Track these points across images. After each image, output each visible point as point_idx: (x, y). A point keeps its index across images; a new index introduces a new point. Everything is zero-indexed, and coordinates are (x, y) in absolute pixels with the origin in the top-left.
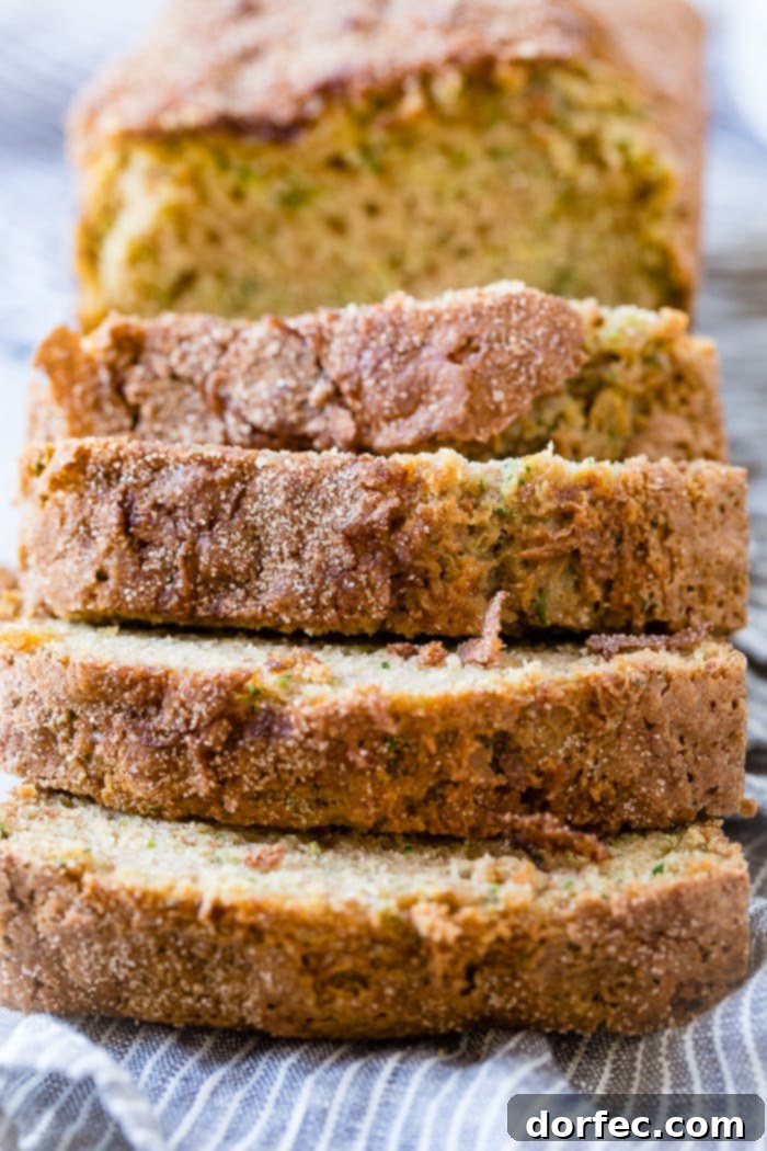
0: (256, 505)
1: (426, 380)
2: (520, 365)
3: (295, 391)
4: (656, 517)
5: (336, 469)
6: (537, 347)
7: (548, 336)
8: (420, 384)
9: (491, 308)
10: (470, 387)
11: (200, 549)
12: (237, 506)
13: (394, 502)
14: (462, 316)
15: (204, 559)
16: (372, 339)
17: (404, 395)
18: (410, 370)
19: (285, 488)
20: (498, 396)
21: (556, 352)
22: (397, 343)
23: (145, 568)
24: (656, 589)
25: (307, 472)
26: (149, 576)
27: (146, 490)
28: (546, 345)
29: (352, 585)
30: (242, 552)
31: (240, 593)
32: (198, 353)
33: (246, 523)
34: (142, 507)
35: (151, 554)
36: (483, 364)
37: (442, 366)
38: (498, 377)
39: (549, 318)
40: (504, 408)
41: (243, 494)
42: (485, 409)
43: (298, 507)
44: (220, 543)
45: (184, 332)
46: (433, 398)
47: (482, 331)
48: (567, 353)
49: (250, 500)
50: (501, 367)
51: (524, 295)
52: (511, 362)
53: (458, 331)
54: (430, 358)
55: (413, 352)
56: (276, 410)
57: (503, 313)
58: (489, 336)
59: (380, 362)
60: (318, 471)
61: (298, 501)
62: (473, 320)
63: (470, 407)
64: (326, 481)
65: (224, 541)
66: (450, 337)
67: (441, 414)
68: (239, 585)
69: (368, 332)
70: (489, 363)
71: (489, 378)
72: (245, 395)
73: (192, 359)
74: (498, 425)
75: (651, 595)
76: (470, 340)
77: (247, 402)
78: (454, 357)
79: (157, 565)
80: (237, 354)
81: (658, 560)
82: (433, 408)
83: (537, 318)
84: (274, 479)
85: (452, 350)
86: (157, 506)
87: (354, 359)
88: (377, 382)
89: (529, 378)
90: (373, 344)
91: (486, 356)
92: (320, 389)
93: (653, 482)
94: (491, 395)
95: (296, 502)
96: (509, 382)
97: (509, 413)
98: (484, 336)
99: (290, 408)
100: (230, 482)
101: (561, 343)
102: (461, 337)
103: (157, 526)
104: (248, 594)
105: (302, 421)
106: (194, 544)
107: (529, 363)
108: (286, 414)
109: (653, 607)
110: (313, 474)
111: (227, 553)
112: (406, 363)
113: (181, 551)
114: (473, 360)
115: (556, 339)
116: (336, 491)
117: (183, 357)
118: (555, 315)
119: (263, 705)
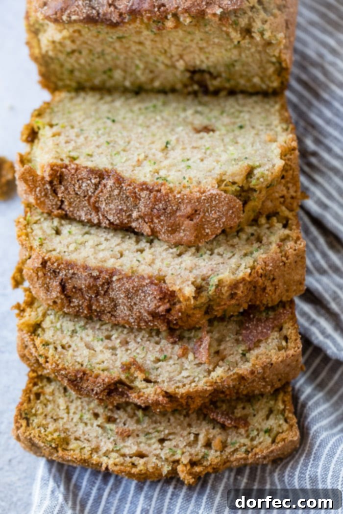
0: (113, 293)
1: (179, 224)
2: (216, 221)
3: (126, 211)
4: (270, 276)
5: (144, 286)
6: (223, 214)
7: (228, 210)
8: (176, 226)
9: (204, 199)
10: (196, 230)
11: (93, 303)
12: (106, 292)
13: (168, 306)
14: (193, 201)
15: (94, 307)
16: (157, 205)
17: (170, 229)
18: (172, 221)
19: (124, 292)
20: (207, 231)
21: (231, 216)
22: (167, 208)
23: (72, 305)
24: (269, 299)
25: (133, 288)
26: (74, 307)
27: (70, 281)
28: (227, 214)
29: (152, 325)
30: (109, 304)
31: (109, 315)
32: (86, 186)
33: (110, 298)
34: (69, 286)
35: (74, 300)
36: (201, 220)
37: (185, 221)
38: (207, 225)
39: (228, 204)
40: (210, 233)
41: (108, 288)
42: (202, 234)
43: (130, 298)
44: (100, 302)
45: (80, 176)
46: (182, 231)
47: (201, 208)
48: (235, 217)
49: (111, 290)
50: (208, 221)
51: (218, 194)
52: (213, 220)
53: (191, 207)
54: (180, 216)
55: (174, 213)
56: (119, 218)
57: (209, 200)
58: (204, 210)
59: (160, 216)
60: (137, 287)
61: (130, 296)
62: (197, 204)
63: (197, 237)
64: (140, 291)
65: (102, 302)
66: (186, 209)
67: (185, 238)
68: (109, 312)
69: (155, 202)
70: (204, 220)
71: (204, 225)
72: (107, 209)
73: (84, 188)
74: (207, 239)
75: (267, 301)
76: (196, 211)
77: (107, 212)
78: (190, 217)
79: (76, 304)
80: (102, 191)
81: (270, 290)
82: (182, 234)
83: (223, 203)
84: (120, 287)
85: (189, 214)
86: (74, 287)
87: (150, 211)
88: (159, 222)
89: (220, 225)
90: (156, 207)
91: (203, 217)
92: (135, 214)
93: (268, 265)
94: (205, 230)
95: (129, 296)
96: (212, 226)
97: (212, 235)
98: (202, 210)
99: (124, 218)
100: (102, 285)
101: (233, 213)
102: (192, 210)
103: (75, 293)
104: (112, 315)
105: (129, 222)
106: (90, 301)
107: (220, 220)
108: (123, 220)
109: (267, 304)
110: (135, 289)
111: (103, 306)
112: (170, 217)
113: (86, 304)
114: (197, 219)
115: (231, 212)
116: (145, 296)
117: (80, 187)
118: (231, 202)
119: (120, 390)
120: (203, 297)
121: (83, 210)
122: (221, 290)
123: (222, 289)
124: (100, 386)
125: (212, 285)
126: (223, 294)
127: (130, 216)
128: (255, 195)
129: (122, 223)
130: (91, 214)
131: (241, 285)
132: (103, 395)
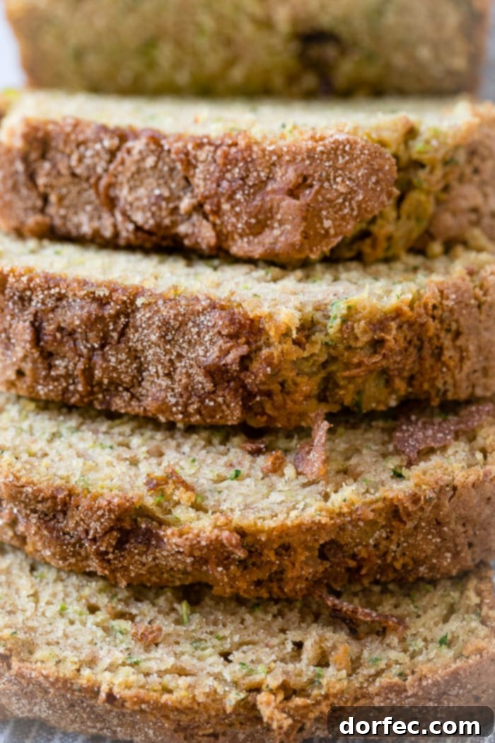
0: (137, 335)
1: (271, 209)
2: (345, 200)
3: (168, 200)
4: (449, 325)
5: (199, 313)
6: (358, 185)
7: (368, 177)
8: (265, 213)
9: (322, 153)
10: (305, 219)
11: (95, 364)
12: (122, 334)
13: (244, 350)
14: (299, 158)
15: (98, 373)
16: (228, 171)
17: (253, 221)
18: (257, 201)
19: (159, 327)
20: (327, 223)
21: (374, 190)
22: (247, 176)
23: (53, 373)
24: (449, 379)
25: (176, 316)
26: (57, 379)
27: (51, 315)
28: (366, 184)
29: (212, 404)
30: (127, 367)
31: (126, 395)
32: (92, 157)
33: (130, 348)
34: (49, 328)
35: (57, 362)
36: (315, 199)
37: (284, 200)
38: (326, 209)
39: (368, 162)
40: (332, 232)
41: (126, 325)
42: (317, 233)
43: (169, 342)
44: (109, 361)
45: (81, 138)
46: (276, 225)
47: (315, 172)
48: (382, 190)
49: (132, 330)
50: (329, 201)
51: (348, 141)
52: (338, 197)
53: (296, 170)
54: (274, 191)
55: (261, 185)
56: (153, 214)
57: (332, 156)
58: (321, 175)
59: (234, 193)
60: (184, 315)
61: (169, 337)
62: (307, 162)
63: (305, 235)
64: (190, 324)
65: (113, 359)
66: (287, 175)
67: (282, 239)
68: (127, 390)
69: (225, 165)
70: (320, 198)
71: (321, 210)
72: (130, 199)
73: (88, 161)
74: (327, 245)
75: (445, 383)
76: (305, 178)
77: (131, 204)
78: (293, 193)
79: (61, 371)
80: (123, 163)
81: (450, 357)
82: (276, 232)
83: (359, 161)
84: (149, 318)
85: (291, 186)
86: (60, 329)
87: (214, 186)
88: (233, 207)
89: (352, 210)
90: (228, 176)
91: (318, 192)
92: (185, 204)
93: (447, 298)
94: (322, 223)
95: (168, 338)
96: (336, 213)
97: (336, 235)
98: (317, 175)
99: (164, 213)
100: (116, 317)
101: (377, 183)
102: (298, 176)
103: (61, 343)
104: (133, 396)
105: (175, 224)
106: (90, 359)
107: (352, 199)
108: (162, 218)
109: (446, 392)
110: (180, 318)
111: (115, 369)
112: (254, 194)
113: (80, 366)
114: (308, 195)
115: (374, 179)
116: (198, 334)
117: (81, 160)
118: (373, 159)
119: (143, 526)
120: (316, 343)
121: (84, 210)
122: (353, 329)
123: (356, 325)
124: (103, 515)
125: (335, 318)
126: (356, 338)
127: (175, 210)
128: (423, 174)
129: (158, 225)
130: (100, 218)
131: (393, 325)
132: (109, 544)
